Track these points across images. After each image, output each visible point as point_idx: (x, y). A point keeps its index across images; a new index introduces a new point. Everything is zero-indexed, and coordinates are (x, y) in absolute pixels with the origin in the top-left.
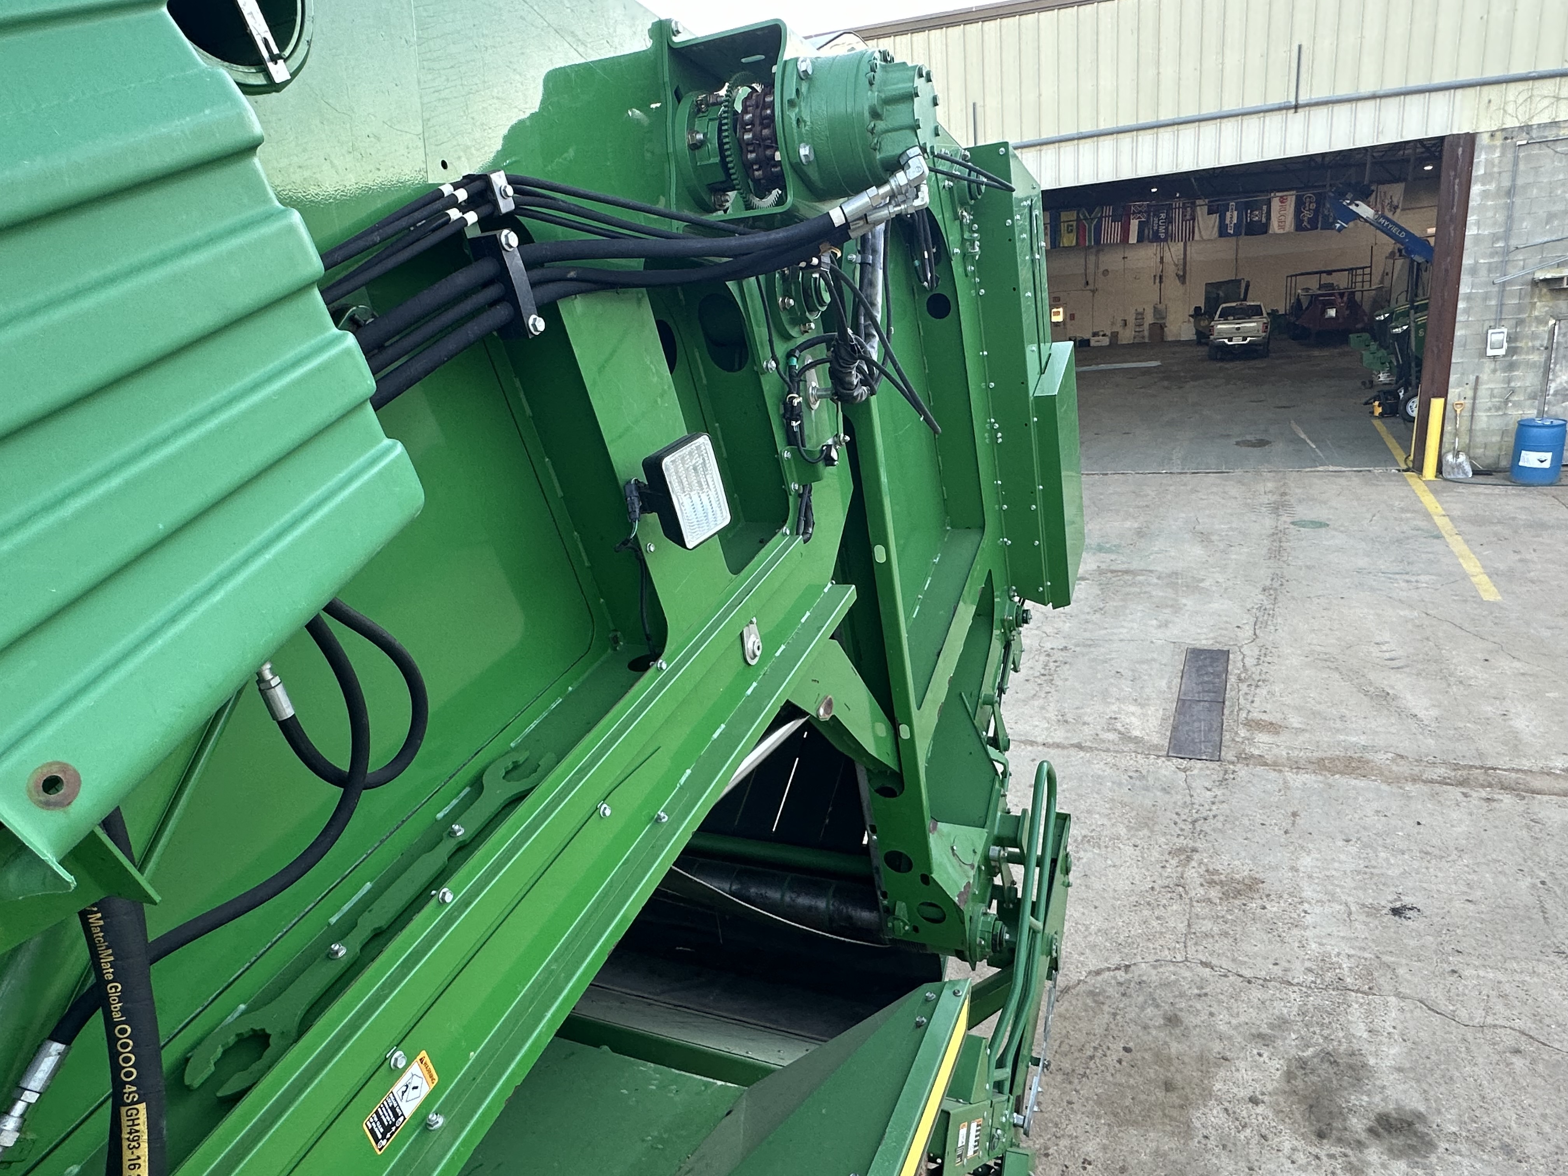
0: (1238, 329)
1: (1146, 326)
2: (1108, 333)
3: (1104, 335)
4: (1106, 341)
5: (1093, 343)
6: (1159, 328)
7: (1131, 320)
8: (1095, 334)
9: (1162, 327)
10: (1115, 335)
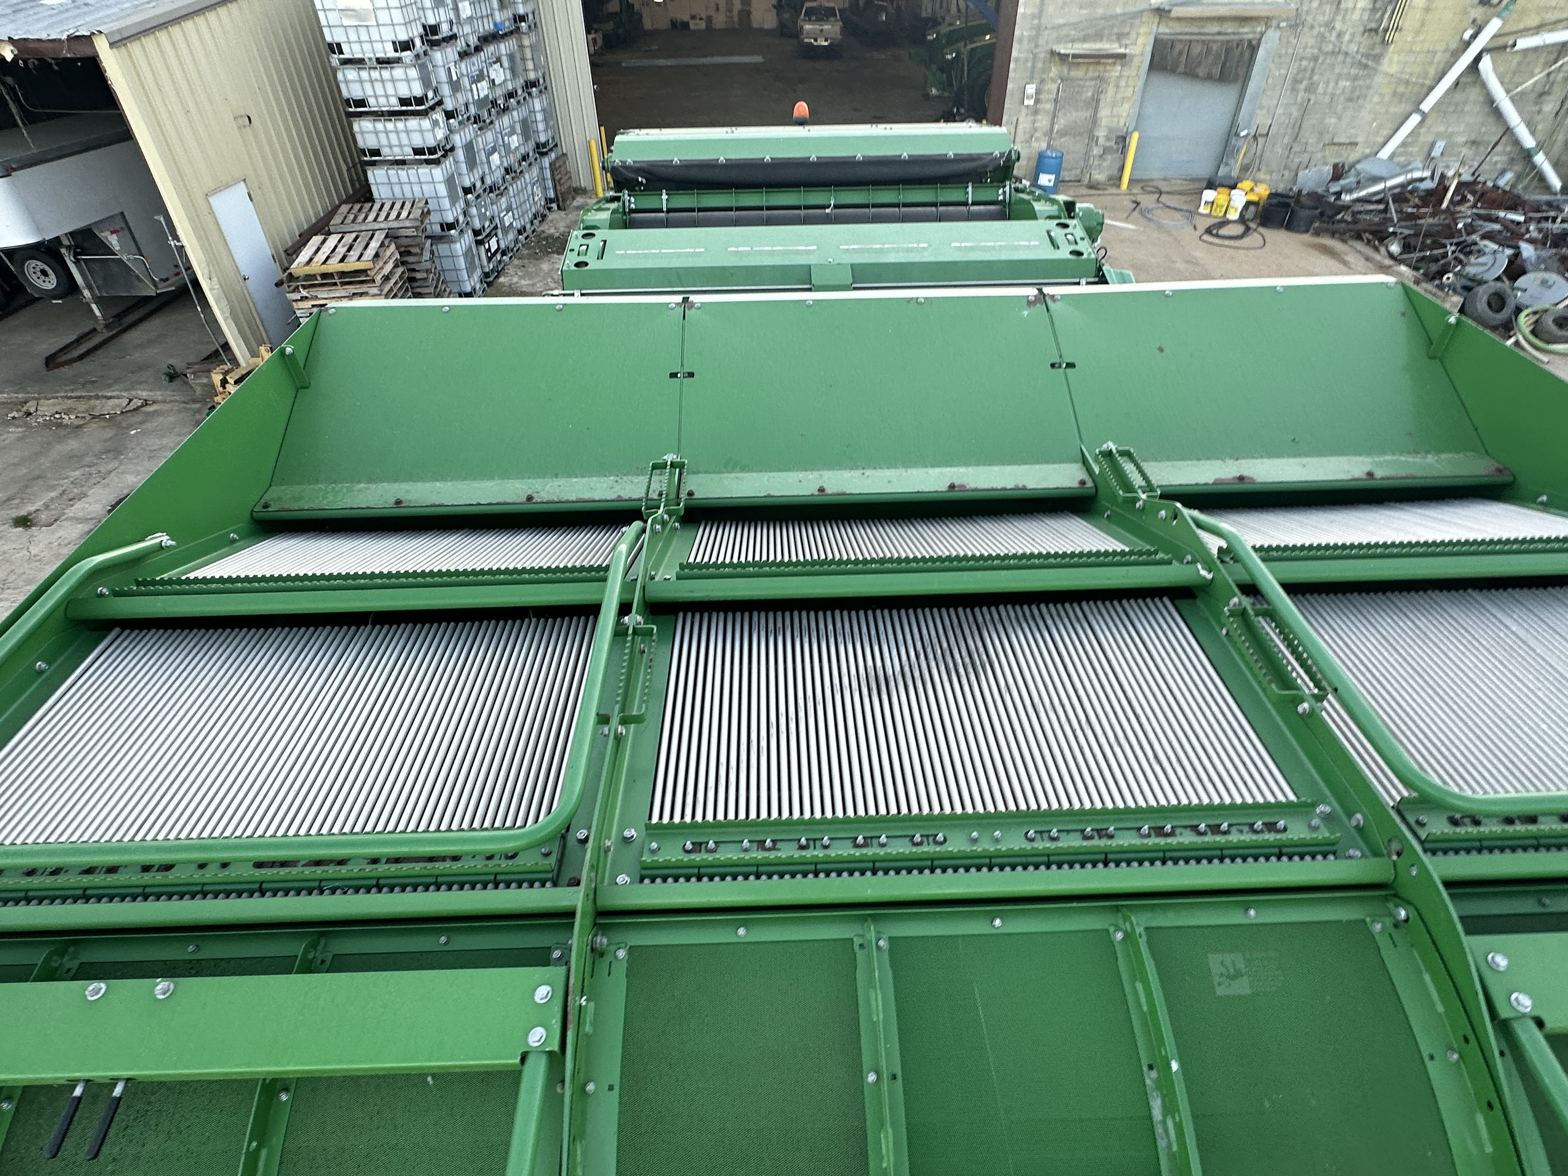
0: (822, 31)
1: (735, 13)
2: (704, 17)
3: (701, 19)
4: (703, 25)
5: (692, 27)
6: (746, 14)
7: (723, 6)
8: (693, 17)
9: (749, 13)
10: (709, 19)
